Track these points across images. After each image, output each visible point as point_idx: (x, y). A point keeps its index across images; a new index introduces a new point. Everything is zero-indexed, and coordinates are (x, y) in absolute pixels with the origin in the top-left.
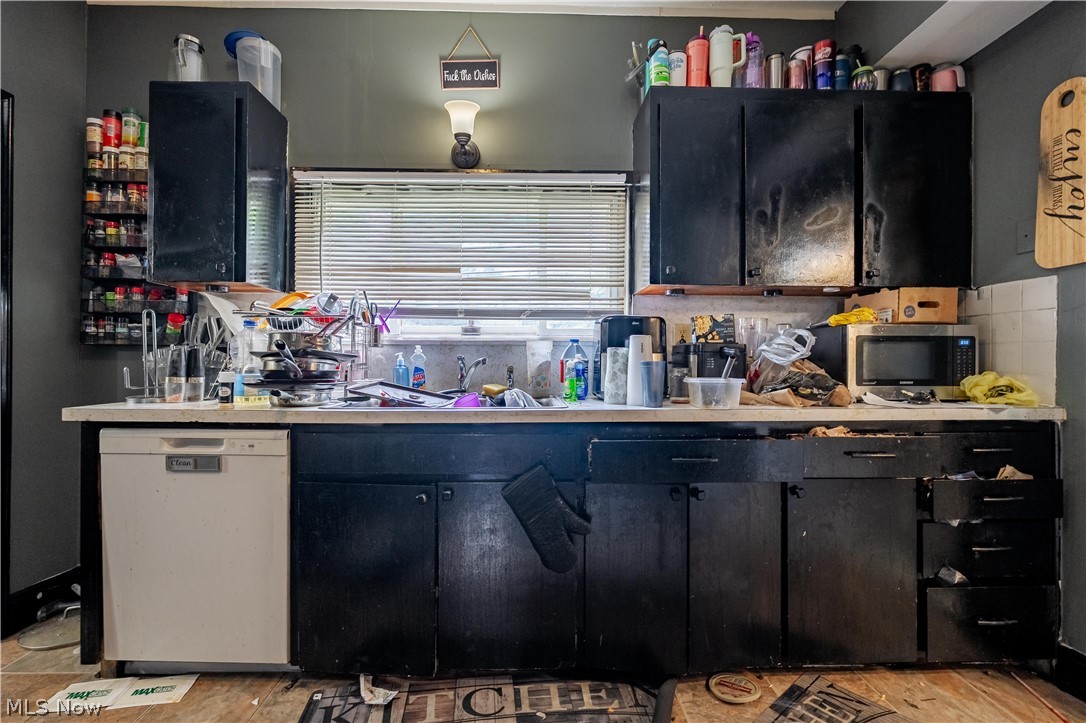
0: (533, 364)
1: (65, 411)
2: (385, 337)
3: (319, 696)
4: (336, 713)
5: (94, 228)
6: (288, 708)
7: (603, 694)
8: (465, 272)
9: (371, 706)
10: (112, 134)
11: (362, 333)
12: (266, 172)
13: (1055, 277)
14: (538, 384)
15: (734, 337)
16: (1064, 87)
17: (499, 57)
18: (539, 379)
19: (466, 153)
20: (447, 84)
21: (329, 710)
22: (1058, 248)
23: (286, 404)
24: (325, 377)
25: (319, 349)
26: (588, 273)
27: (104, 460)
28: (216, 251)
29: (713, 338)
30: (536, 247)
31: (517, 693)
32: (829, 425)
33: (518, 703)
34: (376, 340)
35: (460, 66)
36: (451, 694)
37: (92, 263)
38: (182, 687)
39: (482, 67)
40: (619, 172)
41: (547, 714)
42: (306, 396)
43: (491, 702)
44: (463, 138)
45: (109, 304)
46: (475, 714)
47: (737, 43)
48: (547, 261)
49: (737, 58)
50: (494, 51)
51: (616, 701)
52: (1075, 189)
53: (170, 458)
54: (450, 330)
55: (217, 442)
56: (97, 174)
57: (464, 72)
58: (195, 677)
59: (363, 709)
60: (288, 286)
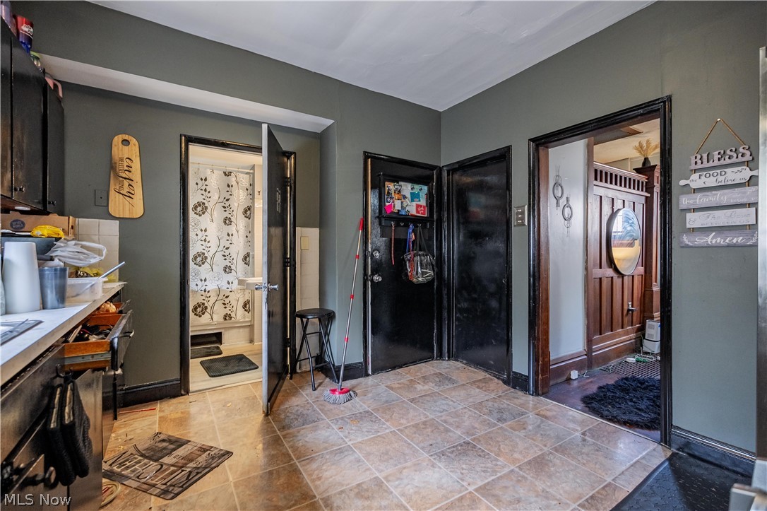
13: (118, 222)
16: (126, 137)
22: (121, 208)
52: (130, 185)
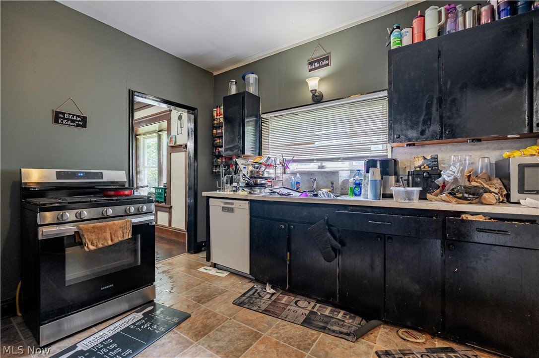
0: (341, 180)
1: (203, 193)
2: (288, 171)
3: (256, 286)
4: (258, 291)
5: (215, 141)
6: (248, 286)
7: (348, 317)
8: (317, 144)
9: (268, 293)
10: (218, 113)
11: (279, 170)
12: (254, 117)
14: (342, 189)
15: (438, 166)
17: (330, 53)
18: (342, 187)
19: (316, 96)
20: (310, 70)
21: (257, 290)
23: (250, 193)
24: (262, 185)
25: (261, 176)
26: (369, 139)
27: (210, 206)
28: (238, 146)
29: (424, 168)
30: (347, 130)
31: (315, 305)
32: (473, 214)
33: (313, 308)
34: (285, 172)
35: (314, 62)
36: (293, 298)
37: (214, 151)
38: (226, 274)
39: (323, 59)
40: (383, 90)
41: (321, 314)
42: (255, 191)
43: (304, 305)
44: (314, 91)
45: (218, 163)
46: (297, 305)
47: (440, 12)
48: (352, 135)
49: (440, 20)
50: (328, 52)
51: (351, 320)
53: (223, 207)
54: (313, 167)
55: (232, 204)
56: (216, 125)
57: (316, 63)
58: (229, 273)
59: (265, 293)
60: (260, 154)
